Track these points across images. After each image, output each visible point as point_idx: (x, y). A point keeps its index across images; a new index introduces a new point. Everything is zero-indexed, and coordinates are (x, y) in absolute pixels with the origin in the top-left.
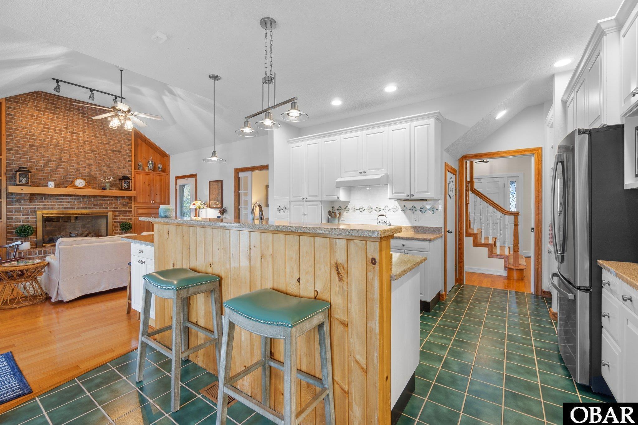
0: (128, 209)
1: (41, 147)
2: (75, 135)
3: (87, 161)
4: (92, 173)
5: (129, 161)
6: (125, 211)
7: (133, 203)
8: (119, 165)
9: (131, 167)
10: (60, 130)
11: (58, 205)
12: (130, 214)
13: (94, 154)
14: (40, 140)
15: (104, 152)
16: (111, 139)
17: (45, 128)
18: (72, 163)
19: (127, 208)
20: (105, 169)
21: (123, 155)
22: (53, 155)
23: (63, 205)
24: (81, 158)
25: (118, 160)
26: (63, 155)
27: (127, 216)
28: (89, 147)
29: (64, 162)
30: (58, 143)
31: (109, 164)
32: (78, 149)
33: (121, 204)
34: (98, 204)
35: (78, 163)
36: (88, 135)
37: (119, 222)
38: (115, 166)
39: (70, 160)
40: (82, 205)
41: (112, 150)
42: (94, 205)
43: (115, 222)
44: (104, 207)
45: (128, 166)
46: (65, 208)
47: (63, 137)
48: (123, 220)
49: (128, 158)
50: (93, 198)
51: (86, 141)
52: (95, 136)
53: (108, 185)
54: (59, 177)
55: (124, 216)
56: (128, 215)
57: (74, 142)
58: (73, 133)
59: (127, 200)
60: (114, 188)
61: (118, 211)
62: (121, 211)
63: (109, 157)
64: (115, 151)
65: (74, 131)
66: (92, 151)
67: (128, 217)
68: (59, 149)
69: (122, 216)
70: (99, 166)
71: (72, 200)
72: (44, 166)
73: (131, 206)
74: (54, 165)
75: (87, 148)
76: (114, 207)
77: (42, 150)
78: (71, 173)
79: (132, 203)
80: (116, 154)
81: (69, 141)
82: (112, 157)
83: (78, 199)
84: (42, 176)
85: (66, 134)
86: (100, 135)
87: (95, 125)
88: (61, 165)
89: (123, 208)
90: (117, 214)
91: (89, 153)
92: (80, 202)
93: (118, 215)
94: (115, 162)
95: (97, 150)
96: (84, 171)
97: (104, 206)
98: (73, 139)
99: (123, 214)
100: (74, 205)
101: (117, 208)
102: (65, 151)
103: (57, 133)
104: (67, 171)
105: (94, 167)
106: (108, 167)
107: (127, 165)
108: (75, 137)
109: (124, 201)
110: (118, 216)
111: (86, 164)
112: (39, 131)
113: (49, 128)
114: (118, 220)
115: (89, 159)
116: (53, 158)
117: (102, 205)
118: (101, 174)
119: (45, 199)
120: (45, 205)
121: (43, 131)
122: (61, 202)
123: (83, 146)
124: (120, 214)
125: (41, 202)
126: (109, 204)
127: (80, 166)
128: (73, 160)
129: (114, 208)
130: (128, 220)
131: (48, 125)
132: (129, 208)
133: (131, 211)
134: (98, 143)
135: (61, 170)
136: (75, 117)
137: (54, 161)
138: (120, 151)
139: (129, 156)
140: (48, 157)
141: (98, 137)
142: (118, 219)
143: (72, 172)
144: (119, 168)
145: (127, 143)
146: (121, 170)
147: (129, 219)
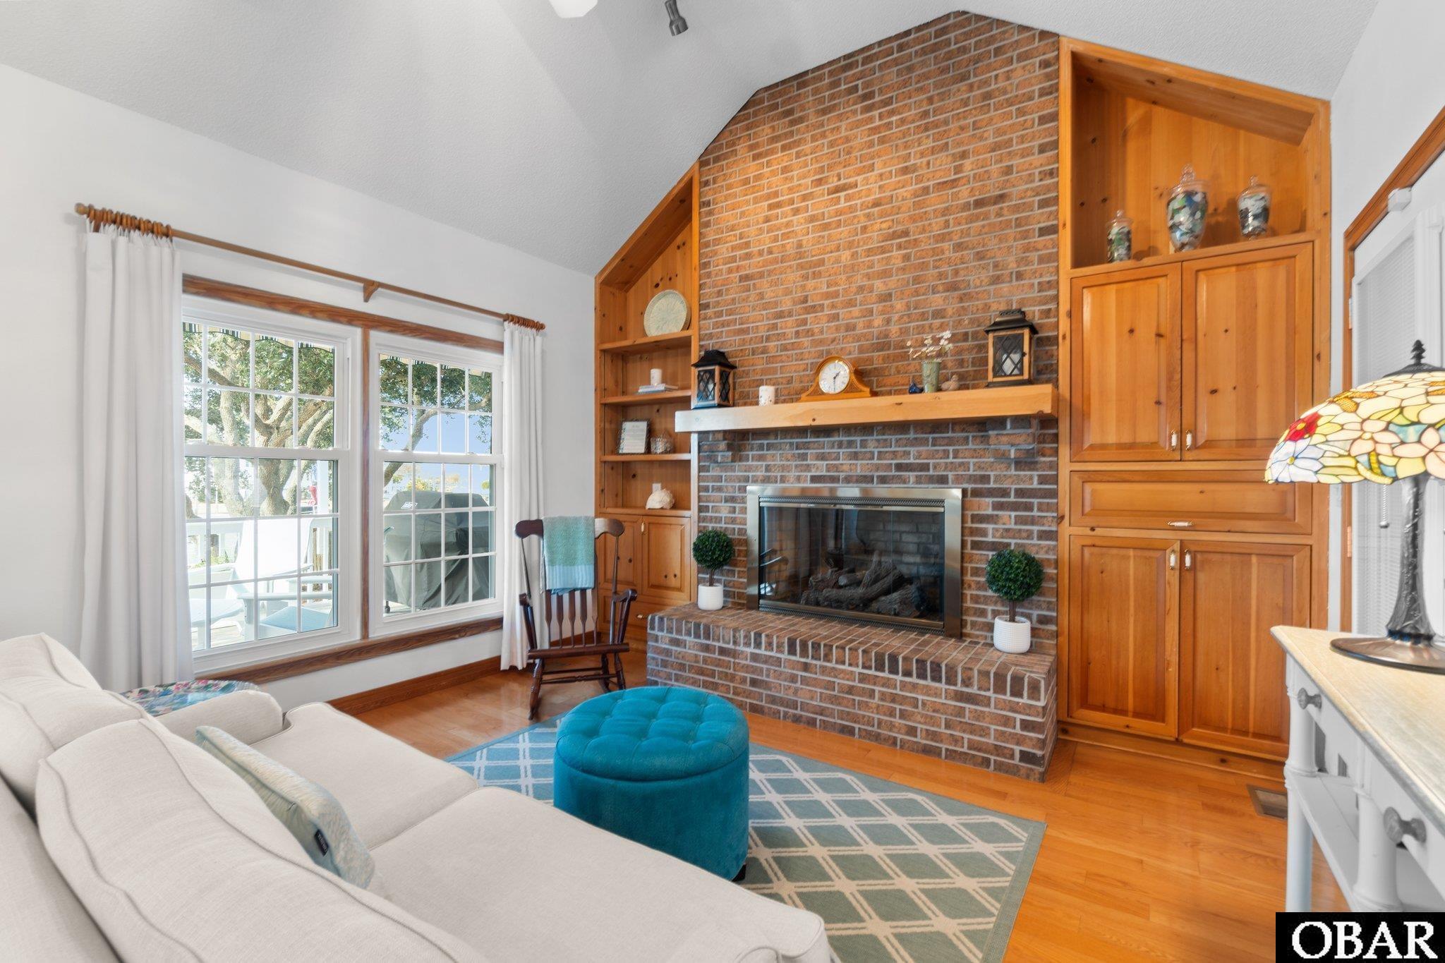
0: (1035, 485)
1: (761, 275)
2: (842, 194)
3: (879, 286)
4: (894, 329)
5: (1043, 232)
6: (1020, 493)
7: (1064, 451)
8: (996, 266)
9: (1054, 257)
10: (805, 198)
11: (796, 466)
12: (1049, 508)
13: (900, 247)
14: (761, 253)
15: (936, 224)
16: (964, 155)
17: (771, 207)
18: (833, 306)
19: (1031, 478)
20: (937, 301)
21: (1016, 208)
22: (788, 292)
23: (808, 468)
24: (860, 281)
25: (992, 244)
26: (811, 283)
27: (1033, 521)
28: (884, 226)
29: (813, 309)
30: (800, 245)
31: (956, 272)
32: (850, 245)
33: (1002, 457)
34: (912, 461)
35: (851, 303)
36: (881, 175)
37: (993, 546)
38: (977, 277)
39: (828, 296)
40: (860, 467)
41: (966, 207)
42: (899, 467)
43: (976, 545)
44: (931, 472)
45: (1041, 260)
46: (814, 479)
47: (812, 219)
48: (1013, 541)
49: (1040, 218)
50: (894, 438)
51: (876, 204)
52: (905, 171)
53: (928, 370)
54: (802, 367)
55: (1019, 520)
56: (1035, 513)
57: (839, 224)
58: (838, 190)
59: (1021, 441)
60: (952, 384)
61: (991, 493)
62: (1005, 493)
63: (956, 239)
64: (979, 203)
65: (843, 181)
66: (894, 236)
67: (1035, 528)
68: (801, 267)
69: (1009, 518)
70: (917, 293)
71: (833, 447)
72: (768, 339)
73: (1051, 468)
74: (788, 327)
75: (880, 226)
76: (971, 472)
77: (764, 285)
78: (832, 347)
79: (1056, 452)
80: (986, 217)
81: (826, 227)
82: (968, 235)
83: (850, 444)
84: (764, 372)
85: (821, 204)
86: (922, 155)
87: (903, 121)
88: (804, 322)
89: (1015, 479)
90: (985, 506)
91: (883, 250)
92: (855, 456)
93: (990, 512)
94: (980, 256)
95: (912, 227)
96: (868, 327)
97: (935, 468)
98: (839, 213)
99: (1014, 507)
100: (836, 468)
101: (985, 479)
102: (812, 269)
103: (796, 212)
104: (821, 342)
105: (899, 305)
106: (952, 287)
107: (1034, 256)
108: (843, 204)
109: (1014, 443)
110: (992, 516)
111: (874, 299)
112: (758, 223)
113: (779, 205)
114: (990, 539)
115: (885, 274)
116: (786, 305)
117: (925, 467)
118: (923, 326)
119: (769, 447)
120: (768, 468)
121: (767, 220)
122: (803, 457)
123: (864, 229)
124: (999, 506)
125: (761, 458)
126: (951, 460)
127: (856, 311)
128: (836, 294)
129: (972, 479)
130: (1035, 541)
131: (776, 194)
132: (1042, 480)
133: (1054, 494)
134: (915, 195)
135: (805, 341)
136: (843, 125)
137: (790, 314)
138: (1002, 198)
139: (1044, 204)
140: (776, 304)
141: (914, 169)
142: (991, 533)
143: (833, 340)
144: (996, 280)
145: (1036, 143)
146: (1005, 287)
147: (1044, 535)
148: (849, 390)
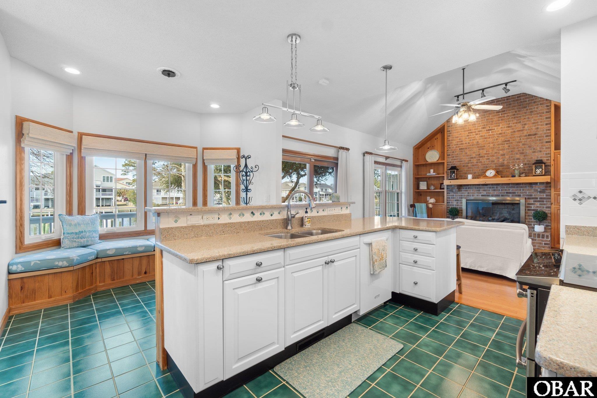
0: (545, 196)
1: (466, 148)
2: (490, 131)
3: (501, 152)
4: (505, 162)
5: (546, 142)
6: (541, 198)
7: (553, 190)
8: (534, 149)
9: (550, 148)
10: (479, 131)
11: (477, 193)
12: (548, 201)
13: (507, 144)
14: (466, 143)
15: (518, 139)
16: (525, 124)
17: (469, 133)
18: (488, 156)
19: (544, 195)
20: (518, 156)
21: (540, 137)
22: (474, 153)
23: (480, 193)
24: (495, 151)
25: (533, 144)
26: (481, 151)
27: (544, 204)
28: (503, 139)
29: (482, 157)
30: (478, 142)
31: (523, 150)
32: (493, 143)
33: (536, 191)
34: (511, 191)
35: (493, 156)
36: (502, 127)
37: (533, 210)
38: (529, 151)
39: (486, 154)
40: (496, 193)
41: (526, 136)
42: (507, 193)
43: (528, 210)
44: (516, 194)
45: (546, 148)
46: (482, 196)
47: (481, 136)
48: (539, 209)
49: (546, 139)
50: (505, 186)
51: (500, 134)
52: (509, 127)
53: (517, 172)
54: (479, 170)
55: (540, 204)
56: (545, 203)
57: (489, 138)
58: (489, 130)
59: (542, 187)
60: (523, 175)
61: (533, 198)
62: (537, 198)
63: (523, 143)
64: (529, 135)
65: (490, 128)
66: (506, 141)
67: (545, 206)
68: (478, 147)
69: (538, 204)
70: (512, 154)
71: (488, 188)
72: (468, 163)
73: (549, 193)
74: (475, 161)
75: (501, 139)
76: (527, 194)
77: (467, 151)
78: (487, 165)
79: (550, 190)
80: (531, 138)
81: (486, 138)
82: (527, 142)
83: (493, 188)
84: (467, 171)
85: (484, 133)
86: (513, 124)
87: (508, 116)
88: (479, 160)
89: (539, 195)
90: (532, 201)
91: (502, 144)
92: (495, 190)
93: (533, 202)
94: (530, 147)
95: (510, 139)
96: (498, 161)
97: (517, 193)
98: (489, 135)
99: (539, 201)
100: (489, 193)
101: (531, 195)
102: (482, 148)
103: (477, 134)
104: (484, 164)
105: (507, 157)
106: (522, 153)
107: (544, 147)
108: (490, 133)
109: (539, 188)
110: (533, 203)
111: (500, 155)
112: (465, 136)
113: (471, 133)
114: (533, 208)
115: (503, 150)
116: (474, 155)
117: (515, 193)
118: (514, 162)
119: (469, 188)
120: (468, 193)
121: (468, 136)
122: (479, 190)
123: (497, 139)
124: (536, 201)
125: (466, 191)
126: (522, 191)
127: (494, 158)
128: (489, 154)
129: (527, 195)
130: (545, 209)
131: (471, 130)
132: (547, 195)
133: (550, 199)
134: (511, 132)
135: (480, 164)
136: (491, 115)
137: (475, 158)
138: (536, 134)
139: (547, 136)
140: (471, 155)
141: (511, 126)
142: (533, 207)
143: (488, 164)
144: (534, 152)
145: (545, 123)
146: (536, 154)
147: (546, 207)
148: (495, 176)
